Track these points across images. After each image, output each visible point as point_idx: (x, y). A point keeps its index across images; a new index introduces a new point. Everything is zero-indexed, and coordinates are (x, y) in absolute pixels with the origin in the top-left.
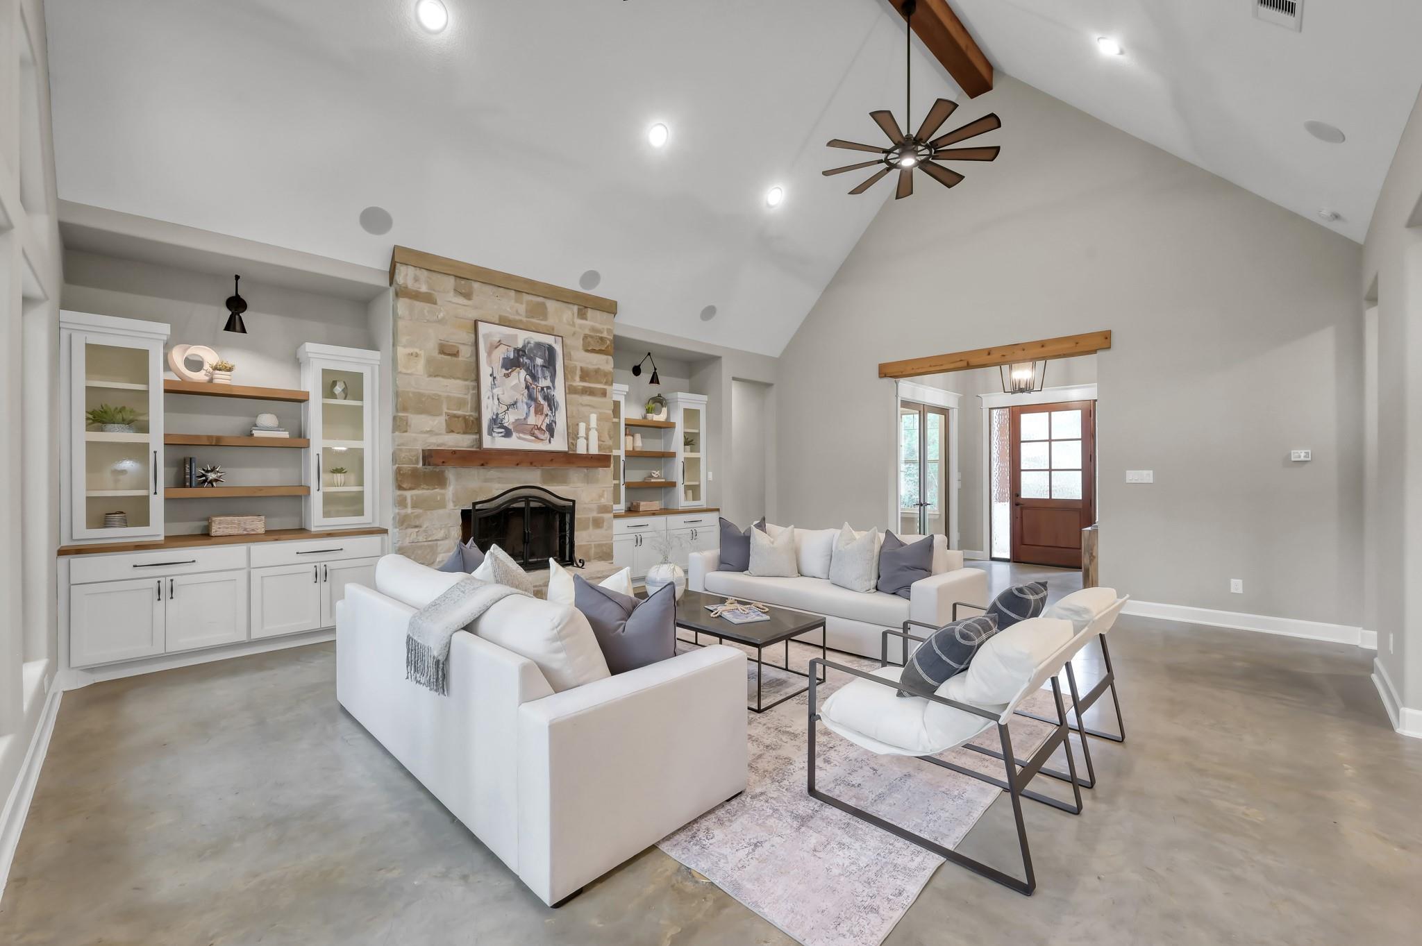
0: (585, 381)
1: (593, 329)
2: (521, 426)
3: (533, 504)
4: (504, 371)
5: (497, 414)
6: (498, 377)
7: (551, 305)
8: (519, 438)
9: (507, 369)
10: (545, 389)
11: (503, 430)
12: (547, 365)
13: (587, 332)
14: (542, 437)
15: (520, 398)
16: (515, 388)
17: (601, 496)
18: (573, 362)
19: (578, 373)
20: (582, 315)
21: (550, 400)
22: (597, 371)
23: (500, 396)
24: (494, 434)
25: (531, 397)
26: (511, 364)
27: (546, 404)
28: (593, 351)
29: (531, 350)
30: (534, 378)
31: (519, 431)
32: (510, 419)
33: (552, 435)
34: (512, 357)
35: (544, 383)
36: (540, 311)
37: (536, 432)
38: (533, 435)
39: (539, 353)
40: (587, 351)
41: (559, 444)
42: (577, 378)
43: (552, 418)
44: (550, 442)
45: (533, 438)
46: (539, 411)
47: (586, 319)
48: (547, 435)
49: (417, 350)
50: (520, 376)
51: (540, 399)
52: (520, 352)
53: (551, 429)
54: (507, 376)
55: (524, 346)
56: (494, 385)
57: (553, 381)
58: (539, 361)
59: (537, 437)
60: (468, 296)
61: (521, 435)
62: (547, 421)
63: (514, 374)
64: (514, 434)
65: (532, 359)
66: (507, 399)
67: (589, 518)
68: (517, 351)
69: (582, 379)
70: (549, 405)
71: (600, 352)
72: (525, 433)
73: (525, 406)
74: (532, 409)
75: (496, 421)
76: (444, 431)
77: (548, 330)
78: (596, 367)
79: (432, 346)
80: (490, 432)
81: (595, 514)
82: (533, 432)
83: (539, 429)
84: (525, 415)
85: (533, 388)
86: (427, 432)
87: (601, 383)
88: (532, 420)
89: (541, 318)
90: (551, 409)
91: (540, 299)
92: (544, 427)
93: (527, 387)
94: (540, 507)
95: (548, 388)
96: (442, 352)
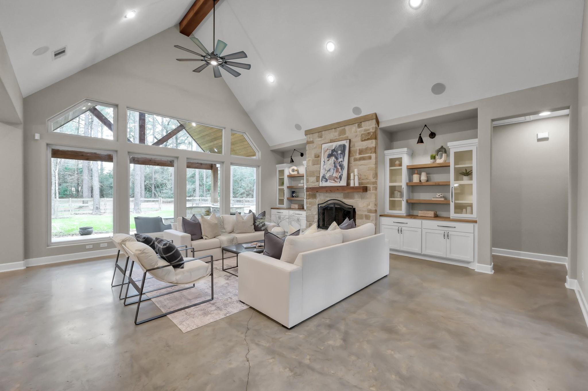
0: (361, 154)
1: (365, 130)
2: (332, 178)
3: (336, 206)
4: (328, 159)
5: (324, 174)
6: (326, 162)
7: (347, 128)
8: (330, 182)
9: (329, 158)
10: (340, 162)
11: (325, 180)
12: (342, 153)
13: (363, 133)
14: (337, 181)
15: (331, 167)
16: (330, 164)
17: (368, 205)
18: (355, 148)
19: (358, 152)
20: (360, 126)
21: (342, 166)
22: (367, 149)
23: (326, 168)
24: (323, 181)
25: (335, 166)
26: (330, 156)
27: (340, 168)
28: (365, 140)
29: (337, 148)
30: (337, 159)
31: (330, 179)
32: (327, 176)
33: (341, 180)
34: (330, 153)
35: (340, 160)
36: (343, 132)
37: (335, 179)
38: (334, 180)
39: (340, 149)
40: (362, 141)
41: (343, 183)
42: (358, 154)
43: (342, 173)
44: (340, 183)
45: (334, 181)
46: (337, 171)
47: (362, 127)
48: (339, 180)
49: (310, 158)
50: (333, 158)
51: (338, 167)
52: (333, 151)
53: (341, 178)
54: (328, 160)
55: (335, 148)
56: (324, 164)
57: (343, 159)
58: (339, 152)
59: (335, 181)
60: (321, 137)
61: (331, 181)
62: (340, 174)
63: (331, 159)
64: (328, 181)
65: (337, 152)
66: (327, 169)
67: (363, 214)
68: (332, 150)
69: (360, 154)
70: (341, 168)
71: (368, 139)
72: (332, 180)
73: (333, 170)
74: (335, 171)
75: (324, 177)
76: (316, 182)
77: (346, 138)
78: (366, 147)
79: (313, 156)
80: (322, 180)
81: (366, 213)
82: (334, 179)
83: (337, 178)
84: (332, 173)
85: (336, 163)
86: (312, 182)
87: (369, 153)
88: (334, 175)
89: (343, 134)
90: (342, 170)
91: (343, 128)
92: (338, 177)
93: (334, 163)
94: (339, 208)
95: (342, 161)
96: (315, 157)
